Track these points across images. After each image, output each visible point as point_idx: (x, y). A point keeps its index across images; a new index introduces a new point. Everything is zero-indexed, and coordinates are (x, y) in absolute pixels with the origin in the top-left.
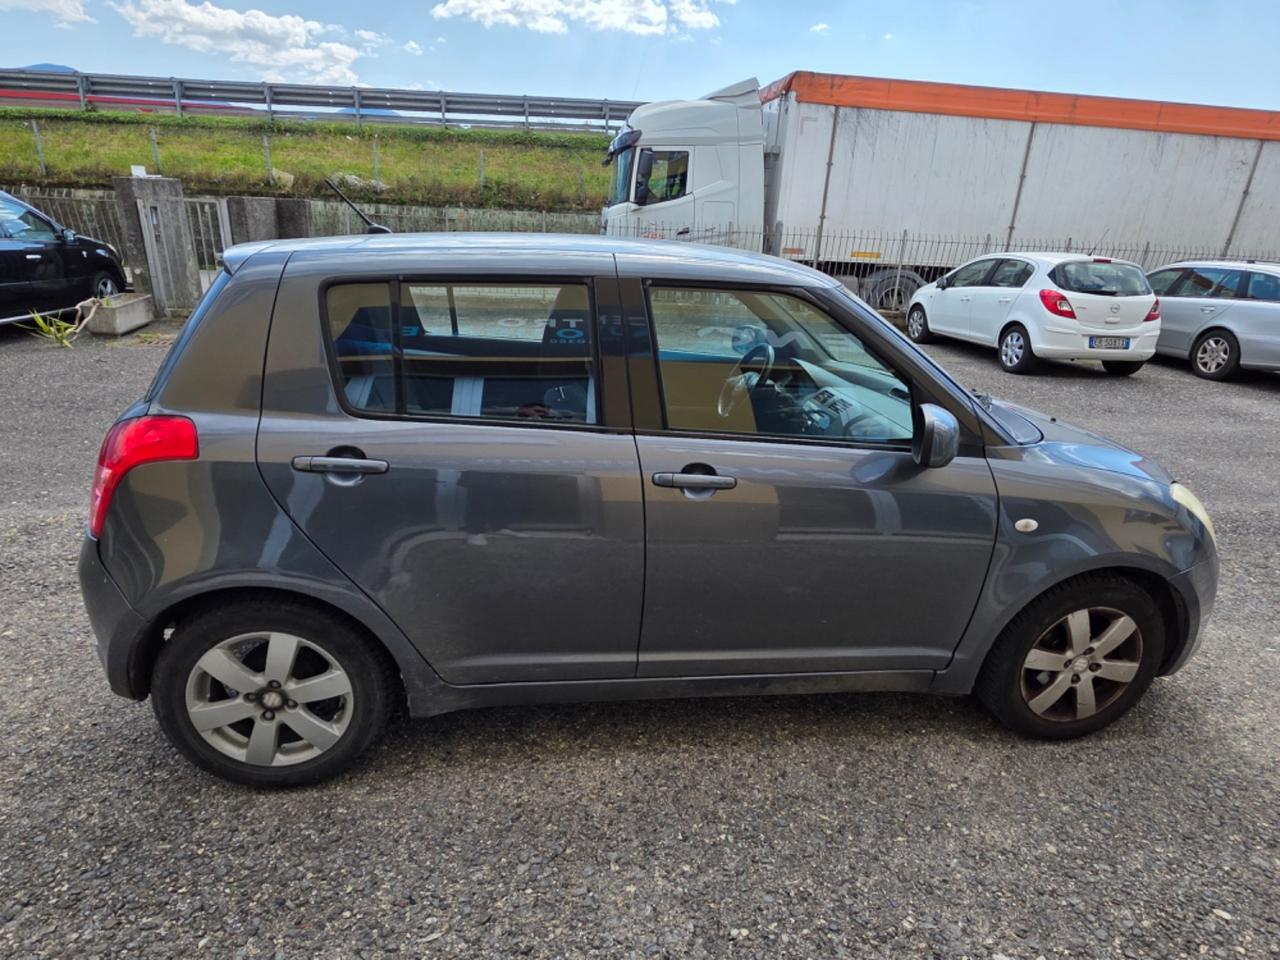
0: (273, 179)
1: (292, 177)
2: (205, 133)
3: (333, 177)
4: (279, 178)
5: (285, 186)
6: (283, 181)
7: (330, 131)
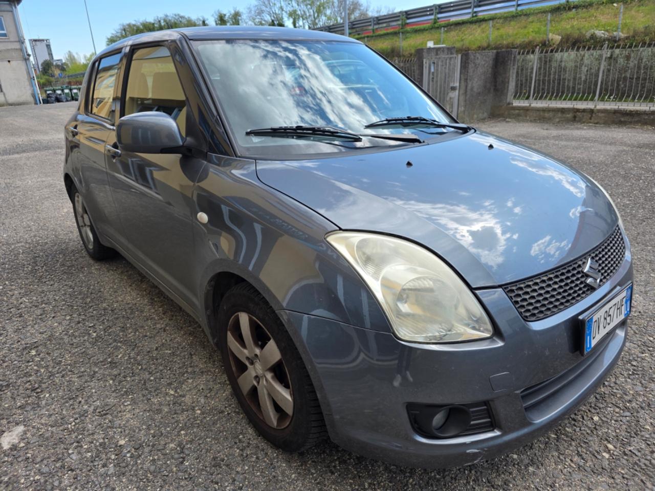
0: (548, 41)
1: (560, 37)
2: (525, 18)
3: (587, 34)
4: (552, 40)
5: (554, 44)
6: (554, 41)
7: (603, 3)
